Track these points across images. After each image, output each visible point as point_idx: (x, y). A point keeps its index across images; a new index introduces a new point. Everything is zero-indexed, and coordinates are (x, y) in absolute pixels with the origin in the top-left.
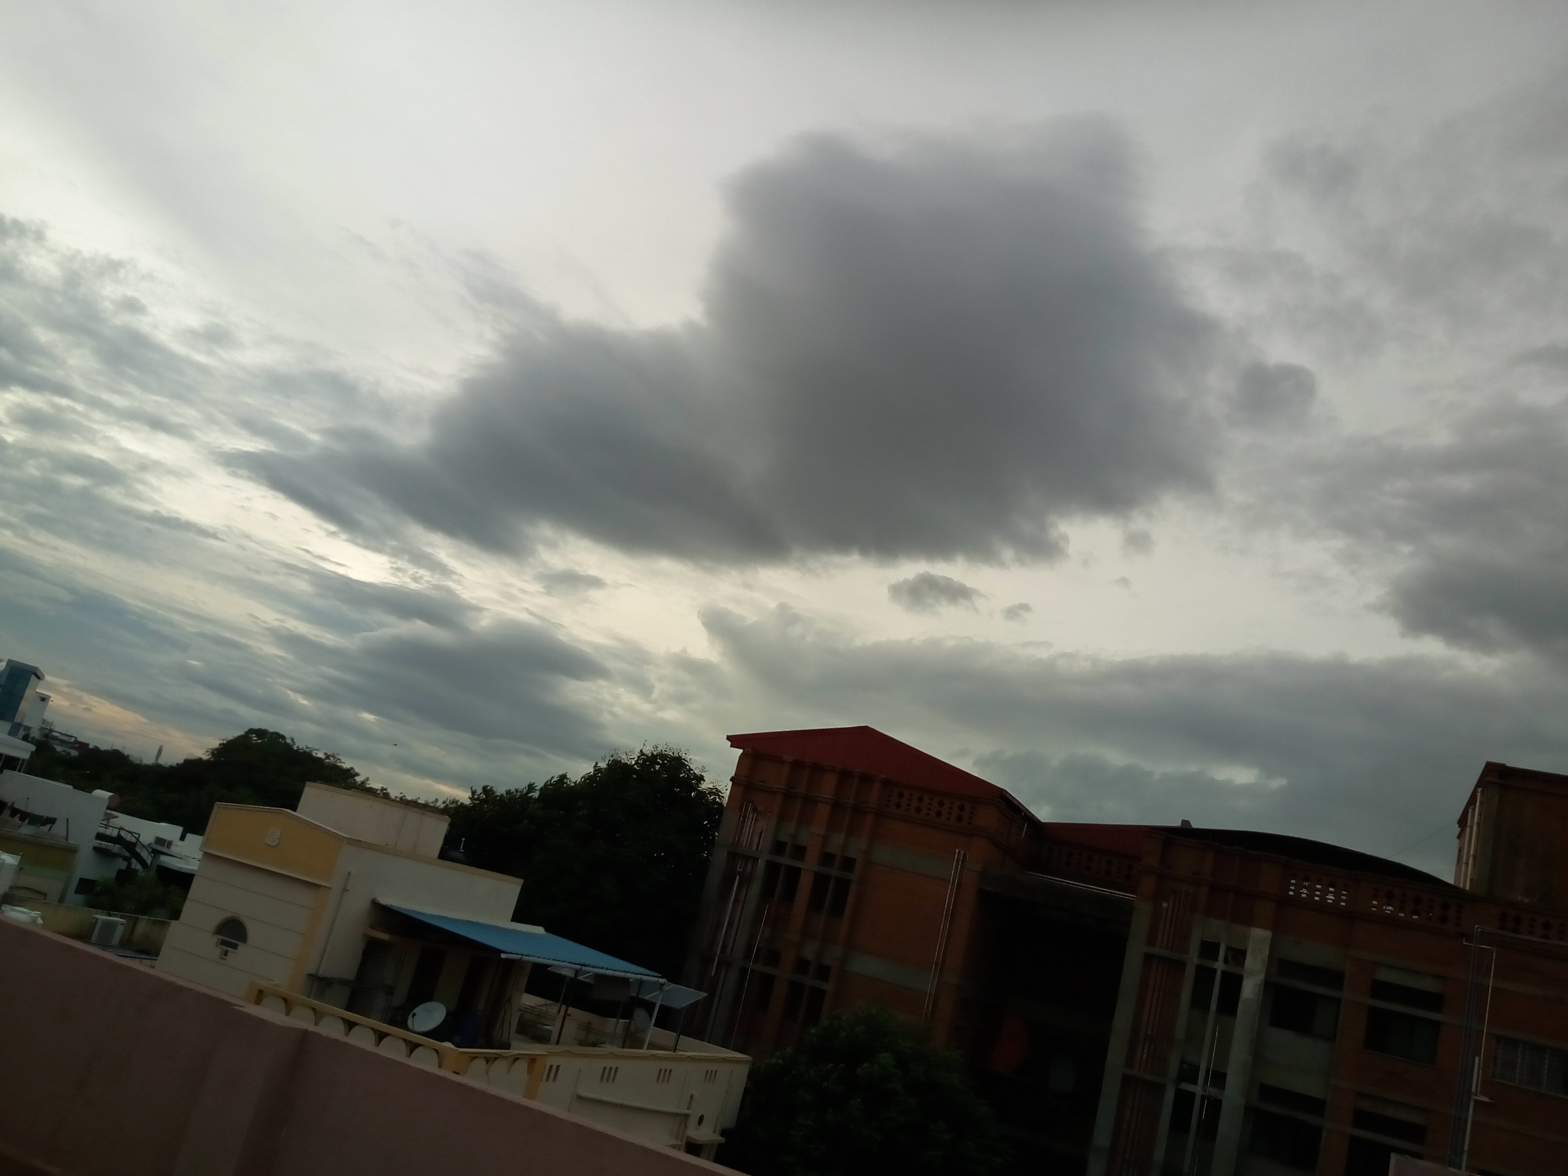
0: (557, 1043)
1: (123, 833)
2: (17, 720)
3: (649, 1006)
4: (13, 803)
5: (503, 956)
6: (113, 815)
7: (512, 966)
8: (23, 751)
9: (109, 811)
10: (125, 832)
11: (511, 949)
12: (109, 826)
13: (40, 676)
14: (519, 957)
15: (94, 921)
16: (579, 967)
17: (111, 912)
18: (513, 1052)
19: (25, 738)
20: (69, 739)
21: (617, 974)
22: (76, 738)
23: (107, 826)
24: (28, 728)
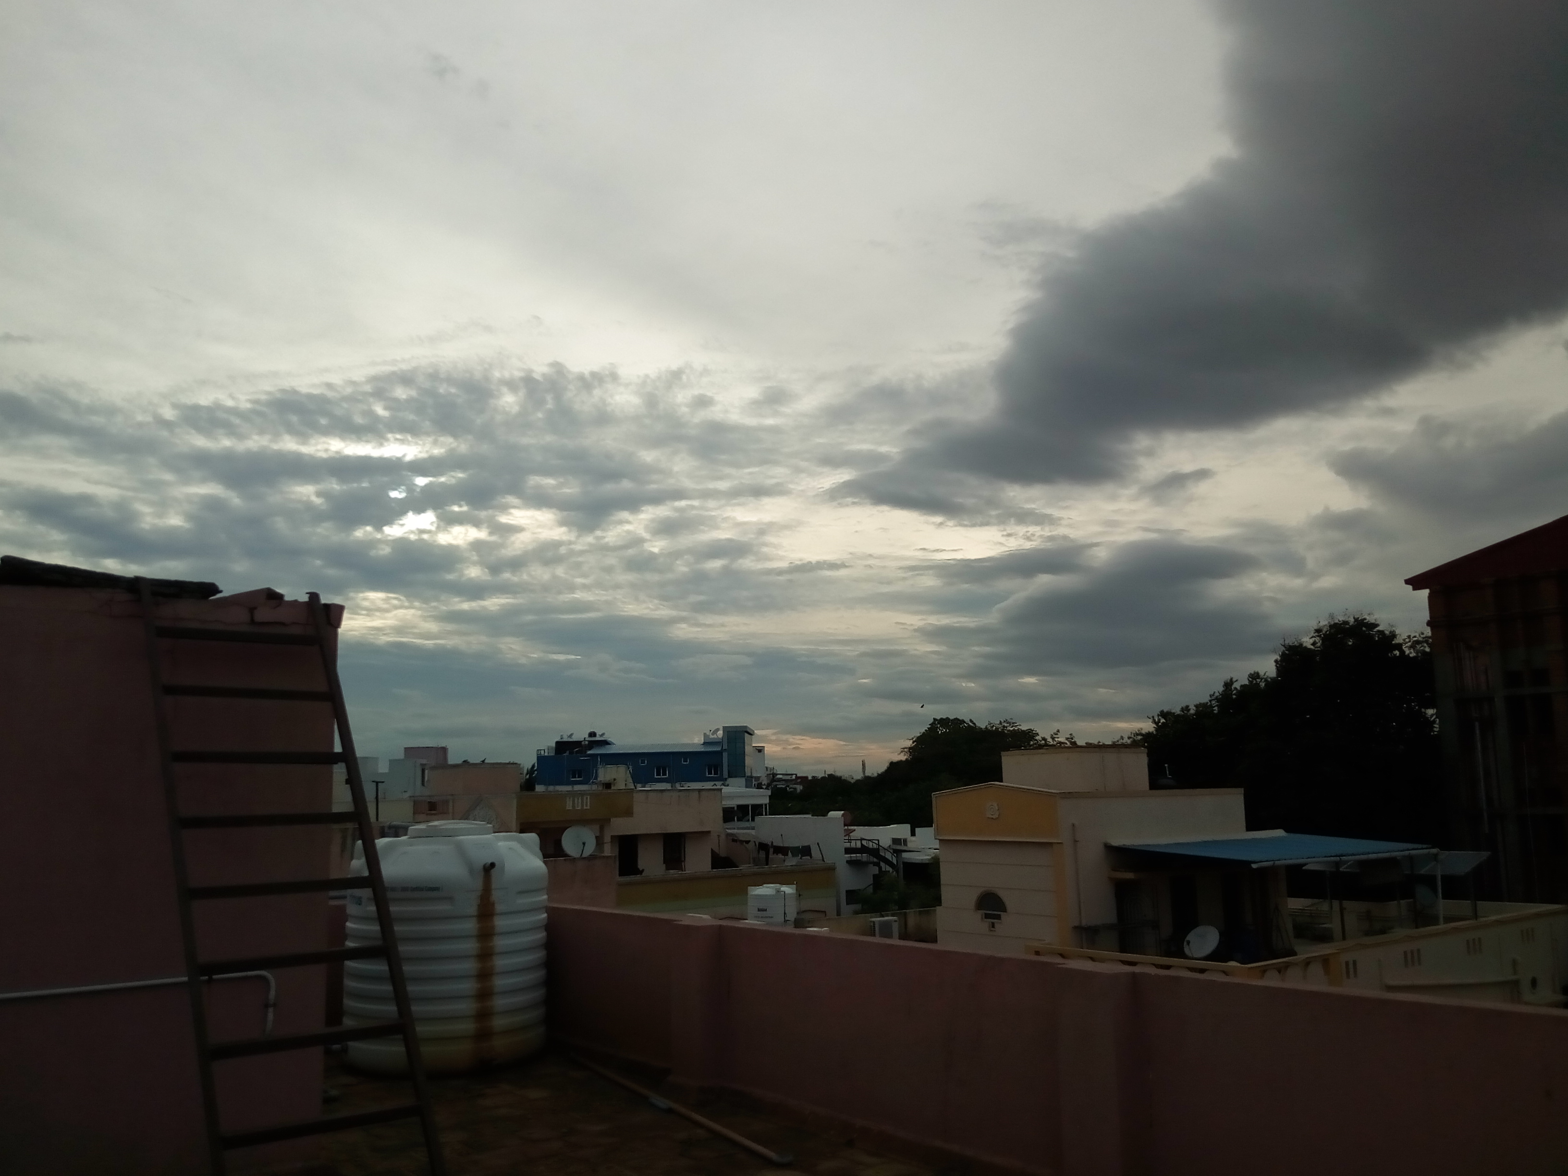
0: (1344, 938)
1: (864, 843)
2: (748, 774)
3: (1429, 881)
4: (772, 842)
5: (1254, 866)
6: (850, 830)
7: (1266, 875)
8: (762, 797)
9: (846, 827)
10: (866, 841)
11: (1260, 858)
12: (851, 840)
13: (752, 733)
14: (1271, 863)
15: (872, 925)
16: (1338, 858)
17: (883, 913)
18: (1301, 957)
19: (759, 786)
20: (791, 777)
21: (1381, 855)
22: (796, 775)
23: (850, 841)
24: (758, 778)
